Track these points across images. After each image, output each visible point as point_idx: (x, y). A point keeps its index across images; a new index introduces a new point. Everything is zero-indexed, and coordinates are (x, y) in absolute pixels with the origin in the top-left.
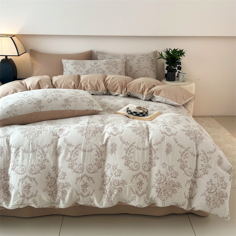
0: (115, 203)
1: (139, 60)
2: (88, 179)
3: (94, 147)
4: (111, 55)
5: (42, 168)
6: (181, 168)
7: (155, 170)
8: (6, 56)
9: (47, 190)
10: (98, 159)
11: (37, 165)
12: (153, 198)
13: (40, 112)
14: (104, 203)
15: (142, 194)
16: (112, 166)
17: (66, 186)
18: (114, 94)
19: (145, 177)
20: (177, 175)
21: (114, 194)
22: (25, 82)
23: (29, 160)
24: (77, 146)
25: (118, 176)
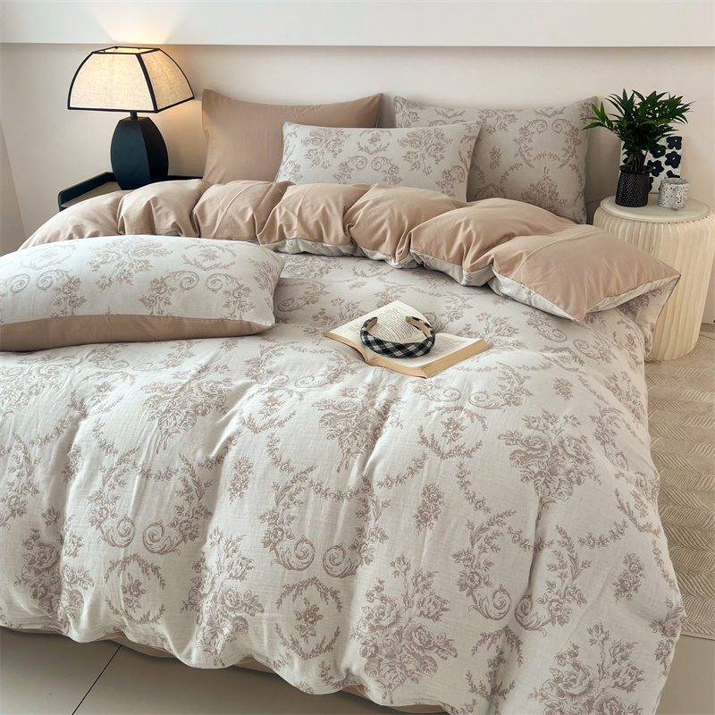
0: (230, 661)
1: (526, 128)
2: (145, 571)
4: (440, 110)
5: (17, 511)
6: (461, 586)
7: (366, 577)
8: (134, 113)
9: (27, 581)
10: (187, 507)
12: (354, 670)
14: (194, 654)
15: (315, 653)
16: (224, 539)
17: (80, 579)
18: (372, 255)
19: (329, 596)
20: (443, 609)
21: (222, 632)
24: (128, 455)
25: (237, 579)
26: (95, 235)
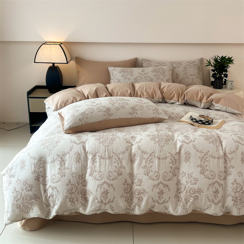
0: (190, 211)
1: (185, 67)
2: (164, 187)
3: (168, 155)
4: (157, 62)
5: (120, 174)
7: (230, 179)
8: (53, 64)
9: (124, 196)
10: (173, 167)
11: (115, 171)
12: (229, 206)
13: (109, 119)
14: (179, 211)
15: (218, 203)
16: (187, 174)
17: (142, 193)
18: (169, 101)
19: (221, 186)
21: (189, 201)
22: (81, 90)
23: (106, 166)
24: (152, 154)
25: (194, 184)
26: (81, 100)
